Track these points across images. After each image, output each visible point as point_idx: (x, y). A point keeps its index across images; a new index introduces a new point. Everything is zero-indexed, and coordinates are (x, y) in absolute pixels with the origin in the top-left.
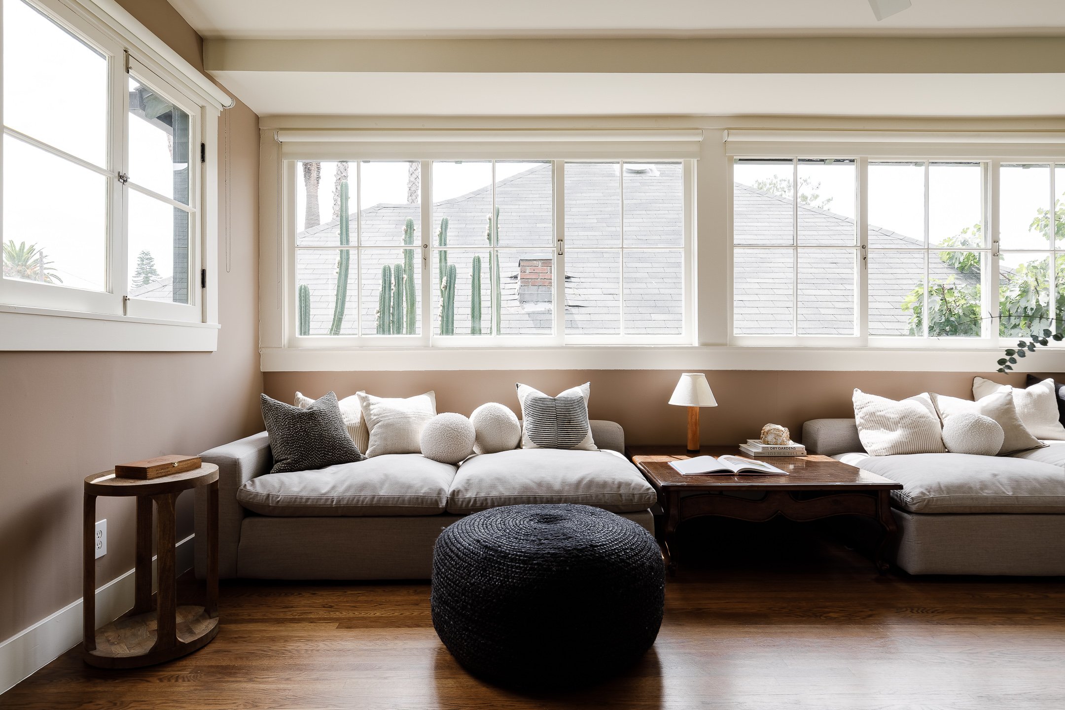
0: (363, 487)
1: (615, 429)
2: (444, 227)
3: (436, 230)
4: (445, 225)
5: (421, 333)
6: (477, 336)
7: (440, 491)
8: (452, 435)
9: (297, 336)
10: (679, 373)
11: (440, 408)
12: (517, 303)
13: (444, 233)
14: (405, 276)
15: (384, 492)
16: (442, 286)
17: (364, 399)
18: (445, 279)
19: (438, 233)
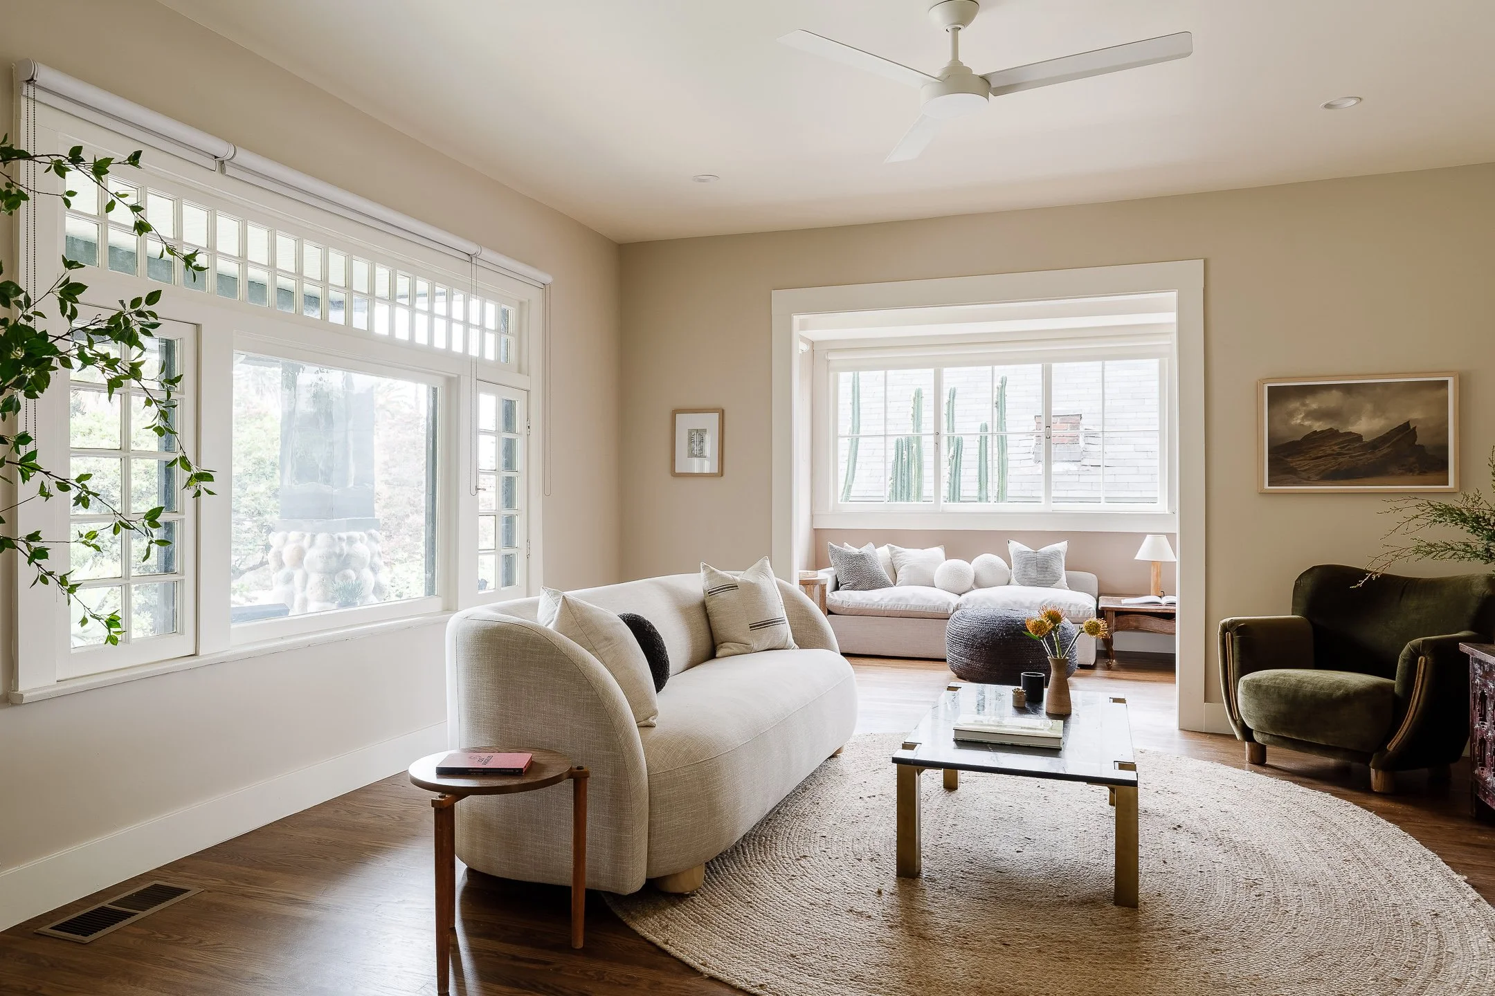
0: (900, 599)
1: (1091, 578)
2: (951, 396)
3: (945, 399)
4: (953, 394)
5: (934, 500)
6: (984, 504)
7: (949, 604)
8: (958, 574)
9: (839, 502)
10: (1144, 535)
11: (949, 556)
12: (1031, 463)
13: (951, 401)
14: (915, 445)
15: (913, 602)
16: (950, 455)
17: (891, 549)
18: (952, 449)
19: (947, 401)
